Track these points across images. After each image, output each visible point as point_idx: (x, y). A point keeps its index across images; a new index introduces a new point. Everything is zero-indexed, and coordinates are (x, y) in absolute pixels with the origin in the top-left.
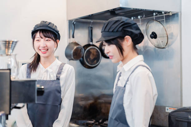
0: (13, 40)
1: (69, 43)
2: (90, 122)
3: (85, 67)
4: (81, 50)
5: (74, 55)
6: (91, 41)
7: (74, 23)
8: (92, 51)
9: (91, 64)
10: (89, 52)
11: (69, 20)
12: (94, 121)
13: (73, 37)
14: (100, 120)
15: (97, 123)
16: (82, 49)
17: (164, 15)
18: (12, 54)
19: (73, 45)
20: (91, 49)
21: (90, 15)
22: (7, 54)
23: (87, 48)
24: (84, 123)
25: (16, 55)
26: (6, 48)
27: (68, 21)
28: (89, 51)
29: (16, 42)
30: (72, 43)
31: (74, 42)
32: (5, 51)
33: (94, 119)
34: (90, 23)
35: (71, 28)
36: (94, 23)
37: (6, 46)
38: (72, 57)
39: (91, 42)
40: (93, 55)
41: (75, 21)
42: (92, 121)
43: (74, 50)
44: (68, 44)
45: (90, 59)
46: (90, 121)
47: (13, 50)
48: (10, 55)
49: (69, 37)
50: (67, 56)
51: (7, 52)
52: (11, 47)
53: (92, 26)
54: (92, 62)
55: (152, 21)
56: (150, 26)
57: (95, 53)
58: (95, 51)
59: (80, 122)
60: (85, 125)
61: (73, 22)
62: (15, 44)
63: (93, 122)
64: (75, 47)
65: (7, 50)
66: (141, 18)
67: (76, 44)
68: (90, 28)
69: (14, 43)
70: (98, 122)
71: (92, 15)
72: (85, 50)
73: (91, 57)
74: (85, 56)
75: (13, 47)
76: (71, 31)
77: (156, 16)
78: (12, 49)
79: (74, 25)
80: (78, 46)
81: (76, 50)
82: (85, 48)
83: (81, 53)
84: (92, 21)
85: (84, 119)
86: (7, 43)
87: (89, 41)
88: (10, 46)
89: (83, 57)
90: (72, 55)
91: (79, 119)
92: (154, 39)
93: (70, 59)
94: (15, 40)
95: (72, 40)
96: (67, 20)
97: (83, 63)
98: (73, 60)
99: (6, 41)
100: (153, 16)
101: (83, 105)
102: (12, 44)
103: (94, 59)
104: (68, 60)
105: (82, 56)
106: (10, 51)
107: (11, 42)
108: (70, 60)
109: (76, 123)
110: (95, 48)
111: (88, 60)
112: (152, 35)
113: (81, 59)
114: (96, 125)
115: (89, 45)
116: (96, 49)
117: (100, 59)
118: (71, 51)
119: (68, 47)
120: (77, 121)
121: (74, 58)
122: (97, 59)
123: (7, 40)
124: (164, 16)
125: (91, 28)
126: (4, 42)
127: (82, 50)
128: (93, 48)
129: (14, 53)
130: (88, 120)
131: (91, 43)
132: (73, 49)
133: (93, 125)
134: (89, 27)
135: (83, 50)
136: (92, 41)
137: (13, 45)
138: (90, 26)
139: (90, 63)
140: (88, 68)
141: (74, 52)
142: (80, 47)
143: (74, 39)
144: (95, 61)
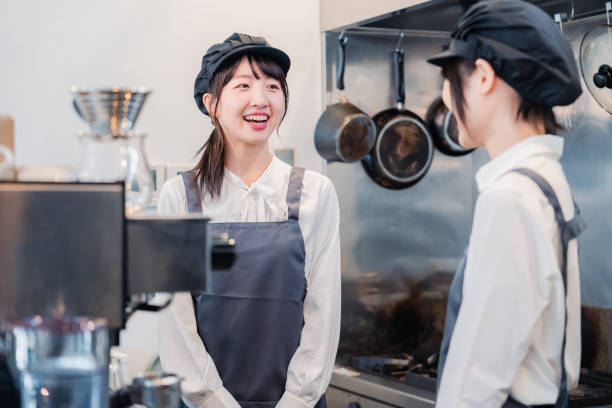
0: (134, 89)
1: (328, 107)
2: (395, 362)
3: (380, 183)
4: (365, 129)
5: (342, 146)
6: (398, 98)
7: (342, 40)
8: (402, 130)
9: (399, 175)
10: (392, 136)
11: (327, 32)
12: (411, 358)
13: (341, 87)
14: (429, 356)
15: (420, 365)
16: (370, 124)
18: (130, 133)
19: (338, 113)
20: (399, 124)
21: (394, 13)
22: (115, 134)
23: (386, 121)
24: (378, 365)
25: (143, 137)
26: (111, 114)
27: (324, 35)
28: (391, 132)
29: (145, 95)
30: (338, 106)
31: (344, 101)
32: (109, 124)
33: (410, 354)
34: (394, 40)
35: (334, 57)
36: (407, 41)
37: (110, 107)
38: (338, 152)
39: (398, 101)
40: (407, 143)
41: (345, 35)
42: (404, 358)
43: (342, 128)
44: (325, 109)
45: (395, 157)
46: (396, 358)
47: (134, 121)
48: (125, 137)
49: (329, 88)
50: (323, 147)
51: (114, 126)
52: (129, 113)
53: (402, 51)
54: (403, 166)
55: (600, 28)
56: (592, 45)
57: (413, 140)
58: (412, 130)
59: (363, 361)
60: (378, 371)
61: (340, 37)
62: (142, 103)
63: (405, 362)
64: (347, 120)
65: (114, 120)
66: (564, 20)
67: (351, 109)
68: (396, 56)
69: (138, 99)
70: (424, 362)
71: (403, 11)
72: (379, 128)
73: (401, 151)
74: (381, 148)
75: (134, 111)
76: (334, 68)
78: (132, 116)
79: (344, 47)
80: (355, 116)
81: (352, 128)
82: (379, 123)
83: (368, 137)
84: (402, 35)
85: (376, 353)
86: (115, 97)
87: (391, 100)
88: (125, 109)
89: (373, 152)
90: (337, 145)
91: (359, 353)
92: (605, 88)
93: (332, 157)
94: (142, 90)
95: (338, 97)
96: (321, 33)
97: (372, 172)
98: (340, 161)
99: (111, 93)
100: (605, 12)
101: (375, 307)
102: (132, 100)
103: (410, 159)
104: (325, 161)
105: (371, 147)
106: (126, 124)
107: (128, 96)
108: (330, 161)
109: (350, 365)
110: (410, 123)
111: (391, 160)
112: (601, 77)
113: (368, 157)
114: (416, 371)
115: (392, 113)
116: (416, 125)
117: (430, 156)
118: (333, 133)
119: (325, 119)
120: (356, 358)
121: (344, 154)
122: (420, 158)
123: (116, 88)
125: (401, 55)
126: (106, 96)
127: (369, 128)
128: (405, 121)
129: (138, 131)
130: (390, 357)
131: (399, 106)
132: (341, 124)
133: (407, 372)
134: (392, 54)
135: (374, 127)
136: (402, 99)
137: (136, 105)
138: (397, 50)
139: (396, 170)
140: (388, 187)
141: (342, 136)
142: (363, 119)
143: (342, 92)
144: (413, 165)
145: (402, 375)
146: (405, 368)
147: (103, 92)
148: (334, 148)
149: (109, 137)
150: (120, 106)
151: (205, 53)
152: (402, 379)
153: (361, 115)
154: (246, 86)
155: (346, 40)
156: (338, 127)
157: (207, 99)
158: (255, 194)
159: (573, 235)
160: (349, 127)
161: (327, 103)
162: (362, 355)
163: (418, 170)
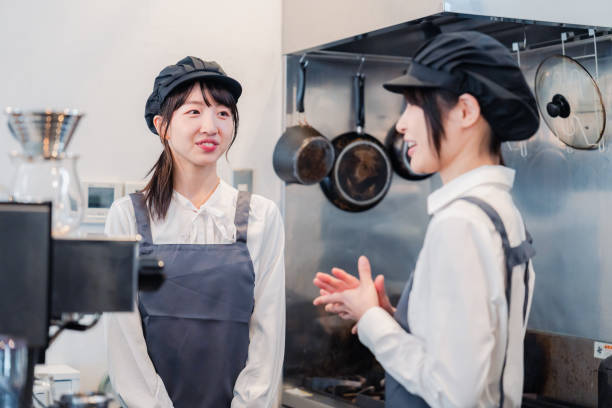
0: (67, 112)
1: (288, 129)
2: (347, 383)
3: (338, 206)
4: (324, 151)
5: (300, 168)
6: (358, 122)
7: (303, 64)
8: (360, 154)
9: (358, 198)
10: (351, 160)
11: (289, 55)
12: (364, 380)
13: (301, 109)
14: (382, 378)
15: (372, 387)
16: (328, 147)
17: (595, 40)
18: (62, 155)
19: (297, 135)
20: (358, 147)
21: (356, 37)
22: (48, 155)
23: (345, 144)
24: (331, 387)
25: (75, 158)
26: (43, 135)
27: (286, 57)
28: (350, 154)
29: (79, 118)
30: (297, 128)
31: (304, 124)
32: (42, 146)
33: (364, 377)
34: (355, 64)
35: (295, 79)
36: (368, 66)
37: (43, 129)
38: (296, 174)
39: (358, 125)
40: (365, 167)
41: (306, 58)
42: (357, 380)
43: (300, 150)
44: (285, 130)
45: (354, 180)
46: (350, 379)
47: (67, 144)
48: (57, 159)
49: (289, 110)
50: (280, 168)
51: (46, 148)
52: (62, 135)
53: (363, 75)
54: (361, 189)
55: (555, 58)
56: (547, 74)
57: (371, 163)
58: (371, 154)
59: (316, 382)
60: (330, 392)
61: (301, 60)
62: (76, 125)
63: (358, 384)
64: (306, 143)
65: (46, 141)
66: (521, 49)
67: (310, 131)
68: (356, 80)
69: (71, 121)
70: (376, 384)
71: (365, 35)
72: (338, 152)
73: (359, 175)
74: (339, 172)
75: (67, 134)
76: (295, 89)
77: (571, 44)
78: (66, 138)
79: (304, 70)
80: (314, 139)
81: (310, 151)
82: (339, 146)
83: (326, 160)
84: (363, 59)
85: (329, 374)
86: (49, 119)
87: (351, 123)
88: (58, 131)
89: (331, 174)
90: (295, 167)
91: (314, 374)
92: (559, 118)
93: (290, 179)
94: (75, 112)
95: (297, 119)
96: (283, 56)
97: (331, 194)
98: (298, 183)
99: (44, 115)
100: (560, 42)
102: (65, 123)
103: (367, 183)
104: (284, 183)
105: (329, 170)
106: (58, 145)
107: (61, 119)
108: (288, 183)
109: (304, 386)
110: (369, 147)
111: (349, 183)
112: (555, 107)
113: (327, 179)
114: (368, 393)
115: (351, 136)
116: (376, 150)
117: (388, 180)
118: (292, 155)
119: (285, 141)
120: (308, 379)
121: (302, 176)
122: (378, 181)
123: (48, 110)
124: (593, 43)
125: (361, 80)
126: (38, 118)
127: (327, 151)
128: (364, 145)
129: (71, 152)
130: (344, 379)
131: (359, 130)
132: (299, 146)
133: (359, 394)
134: (353, 78)
135: (333, 149)
136: (362, 123)
137: (69, 127)
138: (358, 74)
139: (354, 192)
140: (346, 210)
141: (301, 158)
142: (321, 141)
143: (301, 114)
144: (371, 189)
145: (353, 397)
146: (358, 390)
147: (36, 114)
148: (292, 170)
149: (41, 158)
150: (53, 128)
151: (158, 75)
152: (354, 401)
153: (319, 138)
154: (196, 112)
155: (307, 63)
156: (297, 149)
157: (158, 120)
158: (204, 216)
159: (518, 262)
160: (306, 149)
161: (286, 126)
162: (317, 375)
163: (376, 193)
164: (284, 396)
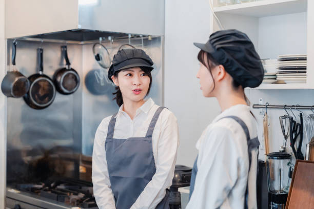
1: (8, 72)
2: (37, 186)
3: (31, 107)
4: (25, 83)
5: (14, 91)
6: (40, 69)
7: (15, 43)
8: (42, 84)
9: (40, 103)
10: (37, 86)
11: (8, 39)
12: (43, 184)
13: (14, 64)
14: (52, 183)
15: (47, 188)
16: (27, 81)
17: (142, 38)
19: (12, 76)
20: (40, 81)
23: (34, 79)
24: (29, 188)
27: (6, 40)
28: (37, 84)
30: (12, 72)
31: (15, 70)
33: (43, 182)
34: (39, 43)
36: (45, 43)
38: (12, 93)
39: (40, 70)
40: (44, 89)
41: (16, 41)
42: (41, 184)
44: (6, 73)
45: (38, 95)
46: (38, 184)
49: (8, 64)
50: (5, 90)
53: (42, 48)
54: (42, 99)
57: (46, 88)
58: (46, 83)
59: (22, 186)
60: (28, 190)
61: (14, 41)
63: (41, 186)
64: (17, 79)
67: (19, 74)
68: (39, 50)
70: (48, 185)
72: (31, 83)
73: (41, 93)
74: (32, 92)
77: (133, 39)
79: (15, 46)
80: (20, 78)
81: (18, 83)
82: (31, 80)
83: (26, 87)
84: (43, 41)
85: (28, 182)
87: (37, 69)
89: (28, 93)
90: (12, 90)
93: (9, 95)
95: (13, 68)
96: (5, 39)
97: (28, 102)
98: (12, 97)
100: (128, 38)
101: (29, 162)
103: (44, 97)
104: (6, 97)
105: (27, 91)
108: (8, 97)
109: (16, 188)
110: (45, 81)
111: (36, 97)
113: (26, 95)
114: (46, 190)
115: (37, 76)
116: (48, 82)
117: (54, 95)
118: (10, 85)
119: (6, 78)
120: (18, 185)
121: (15, 94)
122: (49, 96)
124: (141, 40)
125: (42, 50)
128: (43, 80)
130: (35, 184)
131: (41, 73)
133: (41, 191)
134: (38, 49)
135: (29, 82)
136: (42, 69)
138: (40, 48)
139: (39, 101)
140: (35, 108)
141: (14, 86)
142: (24, 79)
143: (14, 66)
144: (47, 99)
145: (39, 192)
146: (41, 189)
148: (10, 91)
152: (39, 194)
153: (23, 77)
155: (16, 43)
156: (13, 81)
161: (7, 70)
162: (22, 183)
163: (49, 100)
164: (7, 192)
